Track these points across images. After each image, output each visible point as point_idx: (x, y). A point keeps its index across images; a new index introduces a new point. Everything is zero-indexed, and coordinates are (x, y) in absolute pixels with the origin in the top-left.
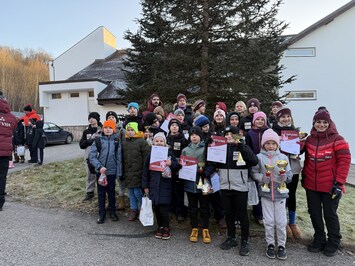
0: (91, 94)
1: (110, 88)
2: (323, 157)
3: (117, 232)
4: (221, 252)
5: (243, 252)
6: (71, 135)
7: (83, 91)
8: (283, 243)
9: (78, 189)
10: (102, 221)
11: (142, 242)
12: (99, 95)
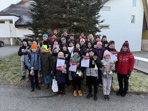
0: (11, 22)
1: (20, 20)
2: (125, 61)
3: (42, 95)
6: (3, 42)
8: (109, 93)
10: (33, 90)
12: (16, 23)
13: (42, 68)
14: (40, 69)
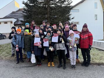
0: (11, 22)
2: (85, 38)
3: (24, 66)
4: (58, 69)
5: (64, 68)
6: (5, 36)
7: (9, 21)
9: (9, 53)
11: (32, 68)
12: (14, 23)
13: (24, 46)
14: (23, 47)
